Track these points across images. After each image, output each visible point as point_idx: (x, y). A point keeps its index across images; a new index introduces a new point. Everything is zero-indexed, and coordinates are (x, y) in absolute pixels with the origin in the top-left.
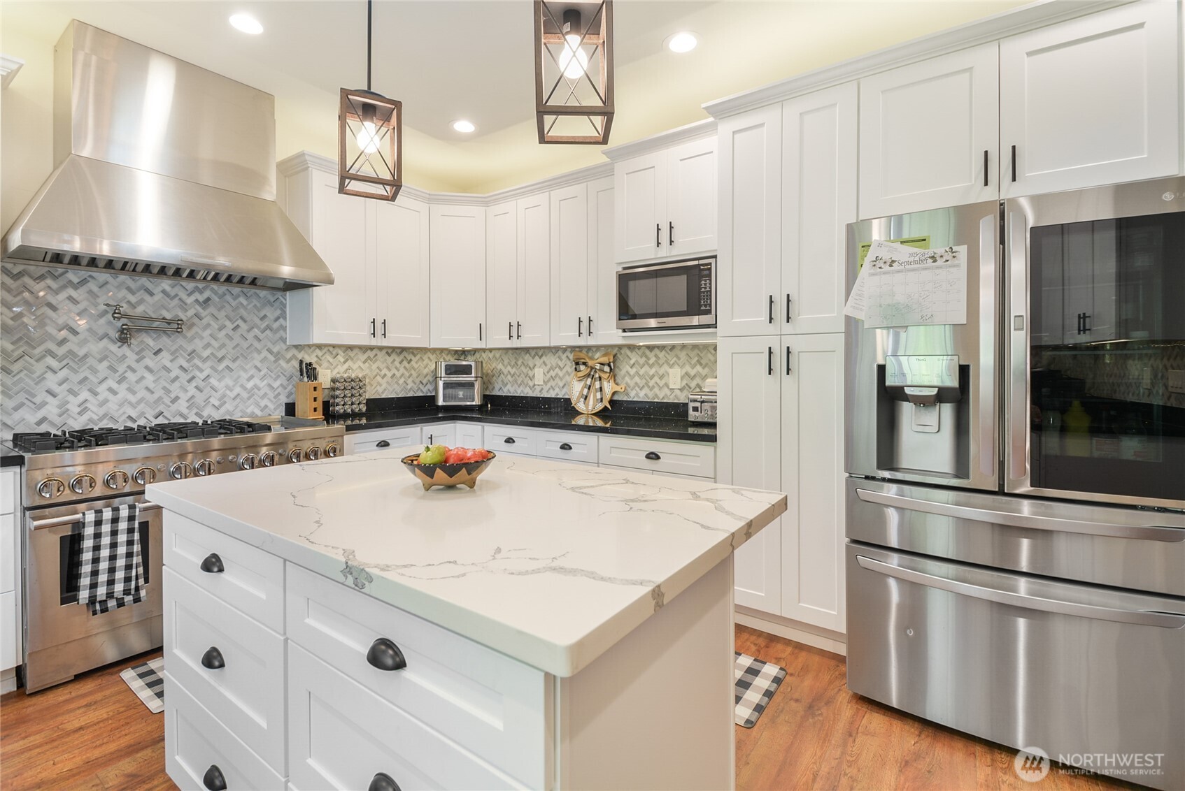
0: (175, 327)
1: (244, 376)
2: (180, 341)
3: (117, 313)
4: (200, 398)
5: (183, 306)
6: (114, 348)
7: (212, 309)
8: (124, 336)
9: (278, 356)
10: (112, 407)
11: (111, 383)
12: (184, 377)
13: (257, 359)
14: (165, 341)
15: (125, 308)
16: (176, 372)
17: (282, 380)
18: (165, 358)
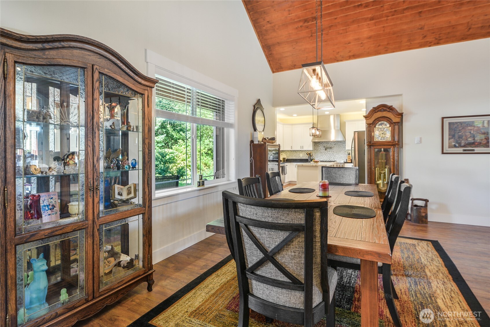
0: (331, 148)
1: (340, 155)
2: (332, 150)
3: (324, 147)
4: (334, 158)
5: (332, 145)
6: (325, 151)
7: (336, 145)
8: (326, 149)
9: (345, 151)
10: (325, 158)
11: (324, 155)
12: (332, 155)
13: (342, 152)
14: (330, 150)
15: (325, 146)
16: (331, 154)
17: (346, 155)
18: (330, 152)
